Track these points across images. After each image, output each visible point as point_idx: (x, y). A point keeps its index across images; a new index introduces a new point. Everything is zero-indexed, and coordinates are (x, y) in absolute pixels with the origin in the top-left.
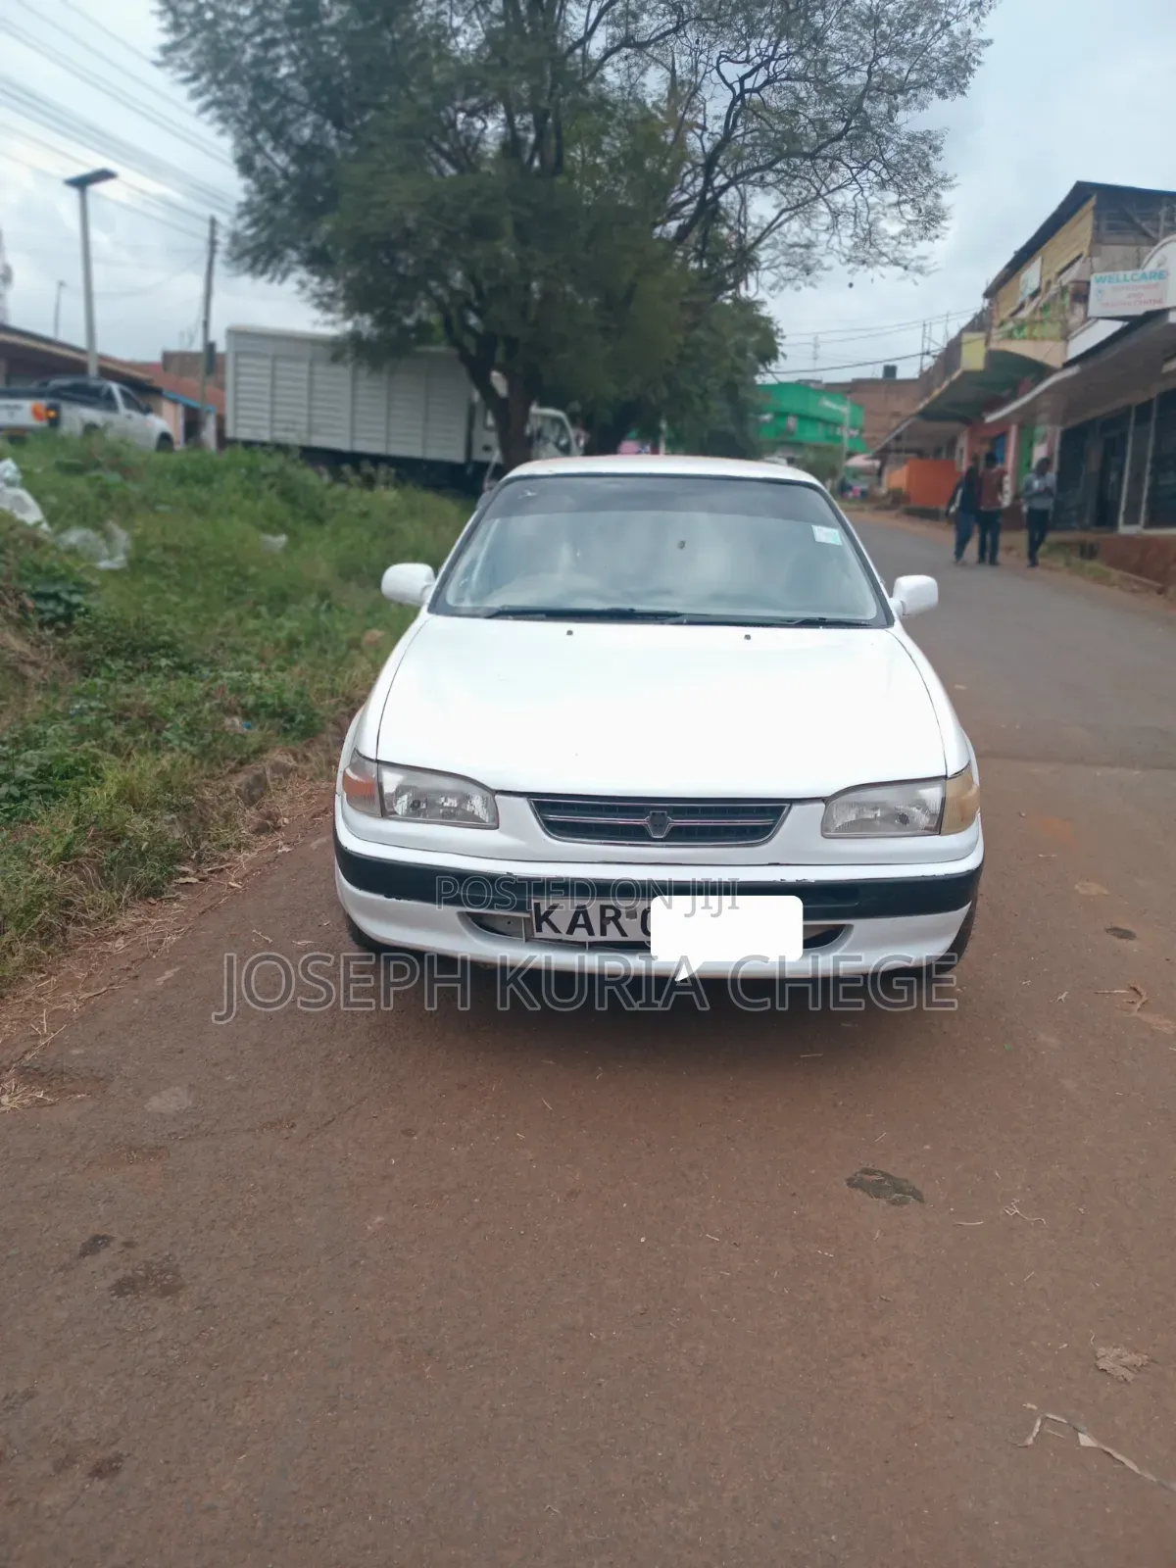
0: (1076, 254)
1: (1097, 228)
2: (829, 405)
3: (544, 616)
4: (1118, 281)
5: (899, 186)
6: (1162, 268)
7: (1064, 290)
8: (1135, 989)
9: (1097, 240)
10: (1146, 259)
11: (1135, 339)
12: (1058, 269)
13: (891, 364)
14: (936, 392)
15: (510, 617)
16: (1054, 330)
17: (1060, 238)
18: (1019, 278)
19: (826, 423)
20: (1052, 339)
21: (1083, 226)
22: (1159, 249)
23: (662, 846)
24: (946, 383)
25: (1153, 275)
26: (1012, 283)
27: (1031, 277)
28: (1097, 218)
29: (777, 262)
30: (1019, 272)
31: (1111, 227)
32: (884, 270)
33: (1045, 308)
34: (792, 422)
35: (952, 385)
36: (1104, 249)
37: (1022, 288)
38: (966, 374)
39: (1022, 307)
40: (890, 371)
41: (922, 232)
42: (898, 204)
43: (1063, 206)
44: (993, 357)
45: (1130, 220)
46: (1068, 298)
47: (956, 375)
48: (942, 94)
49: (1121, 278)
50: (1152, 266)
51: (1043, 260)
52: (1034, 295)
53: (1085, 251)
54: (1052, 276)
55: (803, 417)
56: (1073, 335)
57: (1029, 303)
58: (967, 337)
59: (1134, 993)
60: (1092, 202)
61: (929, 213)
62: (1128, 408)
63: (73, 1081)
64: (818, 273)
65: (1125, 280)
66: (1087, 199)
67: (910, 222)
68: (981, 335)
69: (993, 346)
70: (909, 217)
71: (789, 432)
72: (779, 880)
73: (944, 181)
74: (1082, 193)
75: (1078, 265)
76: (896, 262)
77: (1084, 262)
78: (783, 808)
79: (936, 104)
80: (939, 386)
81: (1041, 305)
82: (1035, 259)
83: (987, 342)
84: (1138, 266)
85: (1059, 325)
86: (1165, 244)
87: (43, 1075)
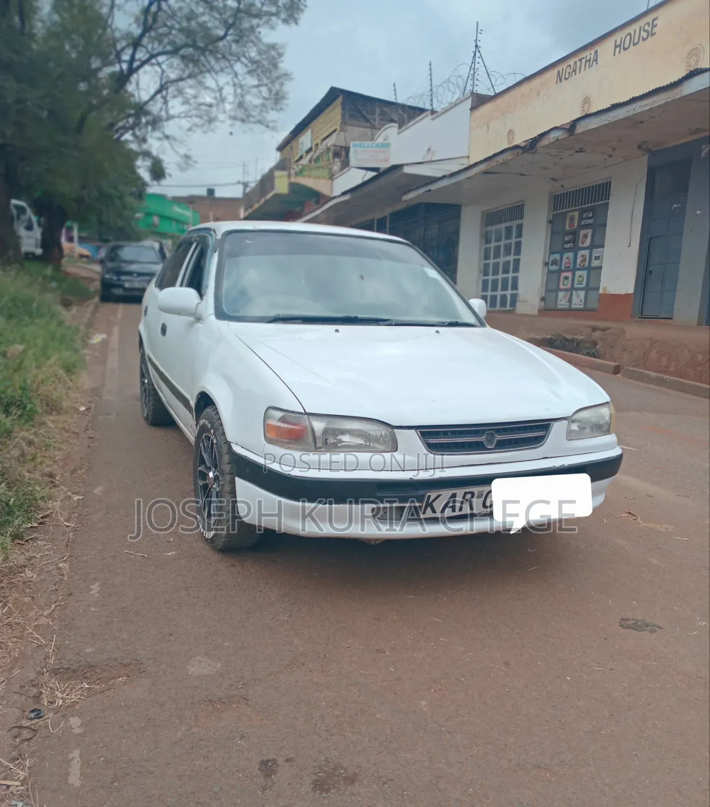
0: (333, 129)
1: (343, 115)
2: (178, 210)
3: (300, 321)
4: (364, 147)
5: (258, 75)
6: (386, 142)
7: (328, 149)
8: (630, 513)
9: (344, 123)
10: (377, 136)
11: (383, 181)
12: (323, 137)
13: (211, 187)
14: (256, 206)
15: (280, 322)
16: (325, 173)
17: (322, 118)
18: (298, 140)
19: (177, 221)
20: (324, 178)
21: (335, 113)
22: (383, 131)
23: (494, 452)
24: (262, 201)
25: (382, 145)
26: (293, 143)
27: (306, 140)
28: (343, 109)
29: (190, 114)
30: (298, 137)
31: (351, 116)
32: (252, 126)
33: (317, 160)
34: (156, 220)
35: (267, 202)
36: (349, 128)
37: (300, 147)
38: (276, 196)
39: (301, 158)
40: (211, 192)
41: (273, 106)
42: (258, 86)
43: (323, 100)
44: (293, 187)
45: (361, 112)
46: (331, 154)
47: (269, 196)
48: (285, 21)
49: (366, 145)
50: (380, 140)
51: (312, 131)
52: (308, 152)
53: (338, 128)
54: (319, 141)
55: (162, 217)
56: (335, 176)
57: (306, 156)
58: (277, 173)
59: (630, 514)
60: (340, 100)
61: (277, 94)
62: (373, 220)
63: (105, 671)
64: (217, 123)
65: (368, 147)
66: (336, 98)
67: (265, 98)
68: (285, 173)
69: (293, 180)
70: (265, 95)
71: (154, 225)
72: (552, 466)
73: (286, 75)
74: (334, 94)
75: (334, 135)
76: (260, 122)
77: (338, 134)
78: (549, 424)
79: (281, 27)
80: (258, 202)
81: (314, 157)
82: (308, 130)
83: (289, 176)
84: (372, 140)
85: (327, 171)
86: (387, 128)
87: (74, 671)
